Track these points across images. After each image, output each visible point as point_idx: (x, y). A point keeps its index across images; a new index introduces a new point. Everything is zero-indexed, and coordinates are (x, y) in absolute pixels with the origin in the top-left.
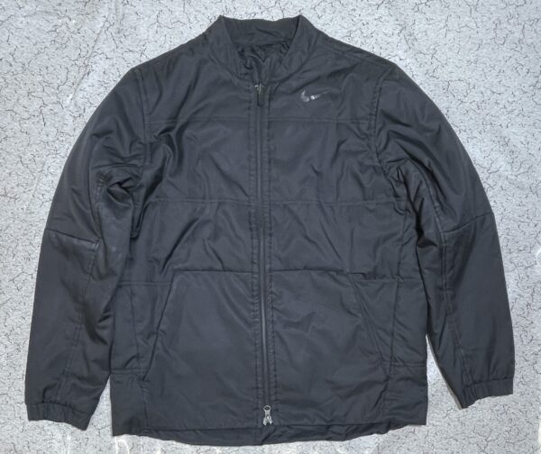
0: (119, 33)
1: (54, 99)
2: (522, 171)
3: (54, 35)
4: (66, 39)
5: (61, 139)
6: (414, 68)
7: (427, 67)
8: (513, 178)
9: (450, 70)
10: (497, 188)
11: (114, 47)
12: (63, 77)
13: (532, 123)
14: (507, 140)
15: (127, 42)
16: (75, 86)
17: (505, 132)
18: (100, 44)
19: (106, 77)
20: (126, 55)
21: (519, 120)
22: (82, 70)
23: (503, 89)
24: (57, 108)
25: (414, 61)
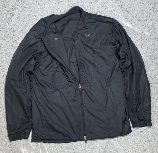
0: (22, 2)
1: (3, 24)
2: (152, 34)
3: (2, 4)
4: (5, 5)
5: (6, 36)
6: (115, 5)
7: (119, 4)
8: (150, 36)
9: (126, 5)
10: (145, 40)
11: (21, 6)
12: (5, 17)
13: (154, 19)
14: (146, 25)
15: (25, 5)
16: (9, 19)
17: (146, 22)
18: (16, 6)
19: (19, 16)
20: (25, 9)
21: (150, 18)
22: (11, 14)
23: (144, 9)
24: (4, 27)
25: (115, 3)
